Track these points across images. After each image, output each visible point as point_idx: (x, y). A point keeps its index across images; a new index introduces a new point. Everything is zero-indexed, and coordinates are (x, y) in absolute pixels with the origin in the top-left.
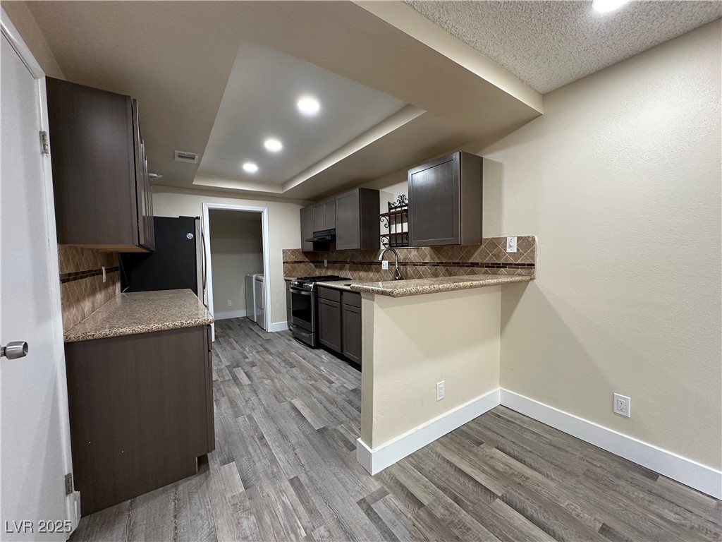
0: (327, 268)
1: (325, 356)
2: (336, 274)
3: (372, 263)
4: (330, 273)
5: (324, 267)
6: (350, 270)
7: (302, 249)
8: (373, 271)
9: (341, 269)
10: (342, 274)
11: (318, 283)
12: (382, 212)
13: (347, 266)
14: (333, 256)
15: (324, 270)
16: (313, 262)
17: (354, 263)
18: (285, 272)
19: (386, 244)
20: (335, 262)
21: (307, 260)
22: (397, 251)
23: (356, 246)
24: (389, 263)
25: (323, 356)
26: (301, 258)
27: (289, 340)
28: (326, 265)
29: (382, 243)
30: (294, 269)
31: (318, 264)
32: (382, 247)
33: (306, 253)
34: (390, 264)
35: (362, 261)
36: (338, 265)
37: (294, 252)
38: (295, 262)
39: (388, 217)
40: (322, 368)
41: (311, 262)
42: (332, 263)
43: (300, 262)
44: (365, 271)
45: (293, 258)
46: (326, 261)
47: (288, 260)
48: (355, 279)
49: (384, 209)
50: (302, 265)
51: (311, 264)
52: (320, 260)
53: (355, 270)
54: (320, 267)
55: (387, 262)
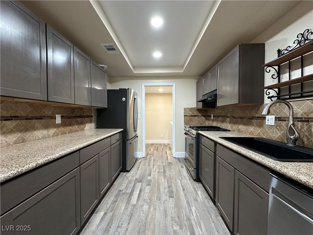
0: (213, 121)
1: (201, 194)
2: (219, 125)
3: (253, 118)
4: (215, 124)
5: (211, 120)
6: (230, 123)
7: (197, 108)
8: (253, 125)
9: (223, 122)
10: (223, 126)
11: (200, 132)
12: (267, 60)
13: (228, 120)
14: (217, 112)
15: (211, 122)
16: (204, 116)
17: (234, 117)
18: (185, 122)
19: (273, 97)
20: (219, 117)
21: (200, 114)
22: (291, 103)
23: (235, 101)
24: (276, 118)
25: (199, 193)
26: (196, 113)
27: (182, 167)
28: (212, 118)
29: (266, 97)
30: (191, 120)
31: (207, 117)
32: (267, 101)
33: (199, 110)
34: (278, 119)
35: (242, 115)
36: (220, 119)
37: (191, 109)
38: (192, 116)
39: (276, 67)
40: (193, 209)
41: (203, 116)
42: (217, 117)
43: (195, 116)
44: (245, 124)
45: (190, 113)
46: (212, 115)
47: (187, 114)
48: (234, 131)
49: (271, 56)
50: (196, 118)
51: (203, 117)
52: (209, 115)
53: (234, 123)
54: (209, 120)
55: (273, 117)
